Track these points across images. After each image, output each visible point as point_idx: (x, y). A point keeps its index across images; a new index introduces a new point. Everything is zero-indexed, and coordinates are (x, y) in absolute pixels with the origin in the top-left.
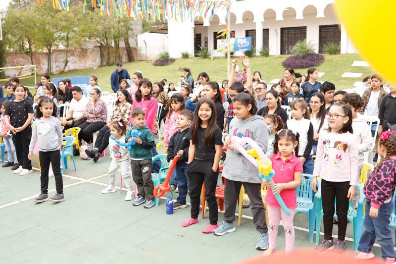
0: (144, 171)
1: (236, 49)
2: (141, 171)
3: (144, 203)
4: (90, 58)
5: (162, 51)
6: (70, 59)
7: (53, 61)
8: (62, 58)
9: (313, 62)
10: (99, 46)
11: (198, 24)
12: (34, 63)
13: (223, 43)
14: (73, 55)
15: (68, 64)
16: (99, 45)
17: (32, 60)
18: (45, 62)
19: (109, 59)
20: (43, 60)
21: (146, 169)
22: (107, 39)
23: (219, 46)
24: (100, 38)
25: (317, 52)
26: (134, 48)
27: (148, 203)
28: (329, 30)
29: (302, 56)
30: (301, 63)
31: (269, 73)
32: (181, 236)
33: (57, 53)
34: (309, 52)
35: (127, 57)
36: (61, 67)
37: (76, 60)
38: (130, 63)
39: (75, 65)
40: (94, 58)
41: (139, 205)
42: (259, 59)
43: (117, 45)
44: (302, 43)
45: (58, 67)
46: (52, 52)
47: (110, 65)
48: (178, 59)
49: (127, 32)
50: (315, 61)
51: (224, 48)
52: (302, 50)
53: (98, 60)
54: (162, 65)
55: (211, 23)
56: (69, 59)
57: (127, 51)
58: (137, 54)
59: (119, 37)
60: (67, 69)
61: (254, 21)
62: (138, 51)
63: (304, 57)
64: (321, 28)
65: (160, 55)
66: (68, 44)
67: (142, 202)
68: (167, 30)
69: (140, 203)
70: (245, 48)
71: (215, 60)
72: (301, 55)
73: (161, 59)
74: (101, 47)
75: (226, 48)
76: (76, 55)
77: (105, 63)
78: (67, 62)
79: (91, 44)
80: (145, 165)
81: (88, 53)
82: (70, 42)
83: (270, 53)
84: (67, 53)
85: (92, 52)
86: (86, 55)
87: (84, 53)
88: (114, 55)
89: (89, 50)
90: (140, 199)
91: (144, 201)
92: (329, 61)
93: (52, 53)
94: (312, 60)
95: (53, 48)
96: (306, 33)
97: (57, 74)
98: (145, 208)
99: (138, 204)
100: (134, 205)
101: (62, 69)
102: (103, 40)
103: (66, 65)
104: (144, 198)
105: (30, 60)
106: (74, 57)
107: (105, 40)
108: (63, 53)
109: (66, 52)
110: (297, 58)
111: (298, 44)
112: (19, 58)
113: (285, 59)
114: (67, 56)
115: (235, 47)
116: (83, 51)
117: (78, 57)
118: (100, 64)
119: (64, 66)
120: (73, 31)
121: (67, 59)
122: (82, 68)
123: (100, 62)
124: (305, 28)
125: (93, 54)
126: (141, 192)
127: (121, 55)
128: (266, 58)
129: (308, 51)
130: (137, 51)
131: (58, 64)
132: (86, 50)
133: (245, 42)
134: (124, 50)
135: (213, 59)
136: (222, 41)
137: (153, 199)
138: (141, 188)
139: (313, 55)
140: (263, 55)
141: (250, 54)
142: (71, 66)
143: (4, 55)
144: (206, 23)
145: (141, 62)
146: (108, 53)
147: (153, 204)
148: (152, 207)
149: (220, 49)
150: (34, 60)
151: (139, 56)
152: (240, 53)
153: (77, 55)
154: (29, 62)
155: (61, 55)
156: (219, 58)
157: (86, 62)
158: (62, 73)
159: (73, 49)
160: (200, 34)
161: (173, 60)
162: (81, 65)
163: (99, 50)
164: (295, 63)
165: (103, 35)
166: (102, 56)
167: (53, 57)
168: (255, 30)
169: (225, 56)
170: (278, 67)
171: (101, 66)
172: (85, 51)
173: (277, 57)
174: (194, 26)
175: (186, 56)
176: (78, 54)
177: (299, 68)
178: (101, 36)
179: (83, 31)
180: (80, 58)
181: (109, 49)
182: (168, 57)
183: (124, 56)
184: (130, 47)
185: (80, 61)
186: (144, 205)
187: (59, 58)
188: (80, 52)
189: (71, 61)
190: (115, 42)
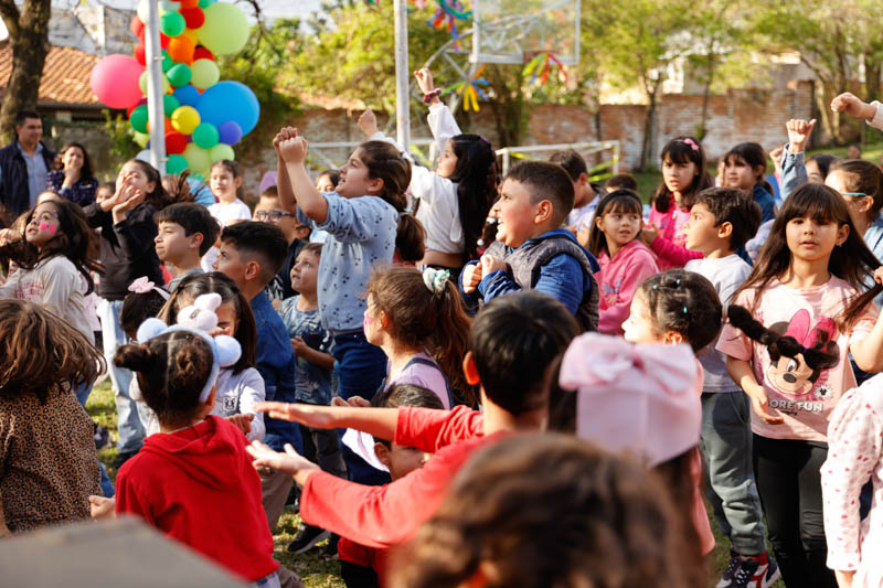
6: (714, 122)
7: (658, 129)
8: (688, 119)
10: (809, 81)
12: (603, 135)
14: (722, 110)
15: (707, 141)
17: (598, 127)
18: (637, 134)
20: (628, 128)
33: (672, 105)
37: (732, 128)
39: (726, 143)
46: (658, 100)
56: (710, 124)
66: (710, 74)
74: (814, 84)
76: (731, 109)
78: (701, 135)
81: (771, 104)
82: (717, 69)
84: (705, 106)
85: (781, 103)
86: (764, 113)
87: (756, 104)
89: (775, 95)
105: (593, 125)
106: (725, 118)
108: (692, 105)
109: (703, 100)
112: (562, 120)
114: (703, 114)
116: (755, 98)
117: (738, 118)
121: (703, 124)
125: (788, 106)
132: (765, 93)
142: (713, 146)
143: (525, 111)
150: (603, 125)
153: (736, 112)
154: (588, 132)
155: (686, 113)
157: (763, 134)
159: (724, 91)
163: (810, 96)
167: (661, 117)
172: (761, 97)
176: (739, 105)
187: (678, 122)
188: (744, 101)
189: (717, 130)
190: (869, 69)
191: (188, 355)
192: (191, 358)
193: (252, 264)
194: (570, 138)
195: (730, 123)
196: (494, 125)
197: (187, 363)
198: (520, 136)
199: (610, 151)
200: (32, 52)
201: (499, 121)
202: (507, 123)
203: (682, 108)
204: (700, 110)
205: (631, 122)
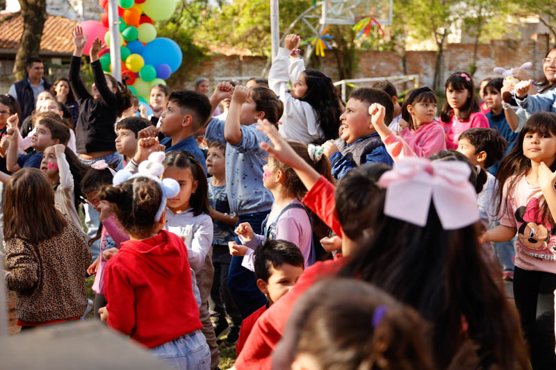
6: (482, 62)
7: (445, 67)
12: (408, 71)
14: (487, 54)
17: (404, 65)
18: (430, 70)
20: (424, 66)
33: (454, 51)
56: (479, 63)
81: (520, 50)
86: (515, 56)
87: (510, 50)
89: (522, 44)
105: (401, 65)
106: (489, 59)
108: (467, 51)
112: (381, 62)
116: (509, 46)
117: (497, 59)
121: (475, 64)
143: (356, 56)
150: (408, 65)
153: (496, 55)
154: (398, 69)
155: (462, 56)
172: (513, 45)
176: (498, 51)
188: (502, 48)
191: (146, 190)
192: (148, 192)
193: (188, 117)
194: (386, 73)
196: (336, 65)
197: (146, 195)
198: (353, 72)
199: (413, 81)
200: (36, 20)
201: (339, 62)
202: (345, 63)
203: (460, 53)
204: (472, 54)
205: (426, 63)
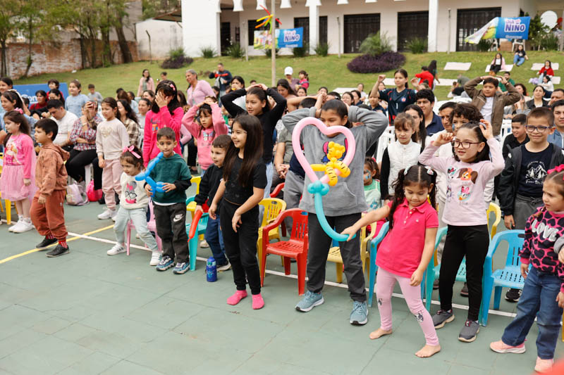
0: (175, 220)
1: (282, 44)
2: (170, 221)
3: (172, 266)
4: (66, 56)
5: (174, 48)
8: (22, 55)
9: (391, 64)
10: (79, 39)
11: (226, 8)
13: (262, 36)
15: (32, 65)
16: (79, 36)
19: (94, 58)
21: (178, 217)
22: (90, 28)
23: (257, 40)
24: (81, 26)
25: (395, 49)
26: (132, 43)
27: (180, 266)
28: (412, 19)
29: (374, 56)
30: (374, 64)
31: (329, 79)
32: (235, 312)
34: (385, 50)
35: (120, 56)
36: (22, 69)
37: (45, 59)
38: (127, 65)
39: (43, 66)
40: (71, 57)
41: (166, 270)
42: (314, 60)
43: (106, 37)
44: (375, 37)
45: (16, 68)
46: (6, 46)
47: (97, 68)
48: (197, 59)
49: (120, 19)
50: (394, 63)
51: (264, 43)
52: (374, 47)
53: (78, 60)
54: (175, 68)
55: (244, 6)
57: (121, 46)
58: (136, 51)
59: (109, 26)
60: (30, 72)
61: (307, 5)
62: (138, 48)
63: (377, 57)
64: (401, 16)
65: (171, 53)
66: (31, 34)
67: (169, 266)
68: (180, 16)
69: (167, 267)
70: (295, 43)
71: (251, 61)
72: (373, 53)
73: (173, 59)
74: (82, 40)
75: (267, 42)
76: (44, 50)
77: (88, 64)
78: (30, 62)
79: (66, 36)
80: (177, 212)
82: (35, 32)
83: (330, 51)
84: (30, 49)
85: (67, 48)
88: (102, 52)
90: (167, 261)
91: (173, 264)
92: (412, 62)
93: (8, 48)
94: (389, 61)
95: (8, 41)
96: (379, 23)
97: (16, 80)
98: (176, 273)
99: (164, 269)
100: (159, 270)
101: (24, 72)
102: (85, 30)
103: (29, 66)
104: (172, 260)
107: (88, 30)
109: (30, 47)
110: (367, 57)
111: (369, 39)
113: (351, 59)
114: (30, 53)
115: (279, 43)
118: (80, 65)
119: (26, 68)
120: (39, 15)
122: (54, 71)
123: (80, 63)
124: (378, 15)
125: (71, 50)
126: (168, 251)
127: (112, 52)
128: (323, 58)
129: (383, 48)
130: (135, 46)
131: (16, 65)
132: (59, 44)
133: (295, 35)
134: (116, 46)
135: (249, 60)
136: (261, 34)
137: (187, 261)
138: (169, 246)
139: (390, 53)
140: (320, 54)
141: (300, 52)
142: (37, 68)
144: (238, 7)
145: (143, 63)
146: (93, 50)
147: (187, 268)
148: (185, 272)
149: (259, 44)
151: (138, 54)
152: (287, 51)
156: (256, 57)
157: (60, 62)
158: (24, 78)
159: (39, 42)
160: (229, 24)
161: (190, 61)
162: (53, 66)
163: (79, 45)
164: (365, 66)
165: (84, 23)
166: (84, 54)
167: (9, 53)
168: (308, 18)
169: (265, 55)
170: (341, 70)
171: (83, 68)
173: (339, 56)
174: (219, 11)
175: (208, 54)
177: (371, 72)
178: (82, 24)
179: (54, 15)
180: (50, 56)
181: (94, 43)
182: (182, 55)
183: (116, 54)
184: (124, 41)
185: (51, 61)
186: (174, 269)
187: (18, 56)
189: (37, 60)
190: (103, 33)
195: (44, 57)
